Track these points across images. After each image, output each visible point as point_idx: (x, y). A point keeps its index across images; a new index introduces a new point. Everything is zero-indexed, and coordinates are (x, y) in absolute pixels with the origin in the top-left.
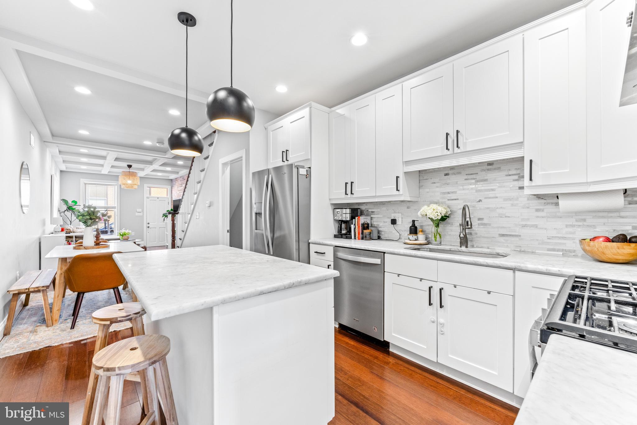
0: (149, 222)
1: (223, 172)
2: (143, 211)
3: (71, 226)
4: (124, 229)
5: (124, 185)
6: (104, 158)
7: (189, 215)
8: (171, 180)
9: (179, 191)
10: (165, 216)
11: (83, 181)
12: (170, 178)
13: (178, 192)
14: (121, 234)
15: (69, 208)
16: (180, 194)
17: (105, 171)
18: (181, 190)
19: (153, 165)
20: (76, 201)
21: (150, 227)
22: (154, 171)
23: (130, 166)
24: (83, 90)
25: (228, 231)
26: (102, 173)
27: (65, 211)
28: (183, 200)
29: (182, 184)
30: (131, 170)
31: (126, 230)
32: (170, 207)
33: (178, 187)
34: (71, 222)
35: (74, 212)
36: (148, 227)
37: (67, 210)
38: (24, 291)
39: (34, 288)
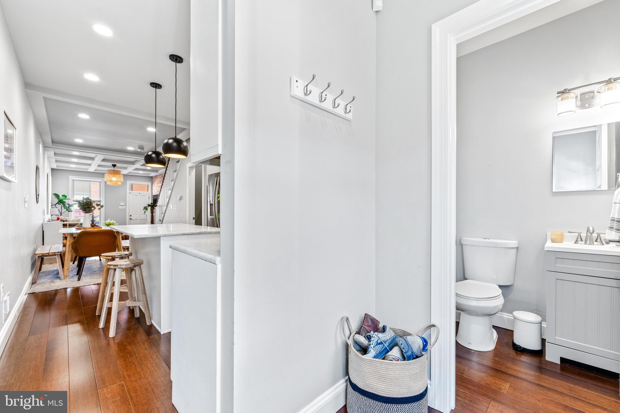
0: (131, 215)
1: (190, 174)
2: (126, 205)
3: (61, 216)
4: (109, 219)
5: (109, 182)
6: (93, 159)
7: (165, 207)
8: (152, 177)
10: (146, 208)
11: (72, 177)
12: (150, 176)
13: (157, 188)
14: (107, 223)
15: (61, 202)
16: (158, 190)
17: (92, 169)
18: (159, 187)
19: (135, 165)
20: (66, 196)
21: (132, 219)
22: (136, 169)
23: (114, 166)
24: (84, 116)
25: (193, 218)
26: (89, 171)
27: (57, 204)
28: (160, 195)
29: (160, 181)
30: (116, 169)
31: (111, 220)
32: (150, 201)
33: (158, 184)
34: (61, 213)
35: (64, 205)
36: (131, 219)
37: (58, 203)
38: (45, 255)
39: (52, 253)
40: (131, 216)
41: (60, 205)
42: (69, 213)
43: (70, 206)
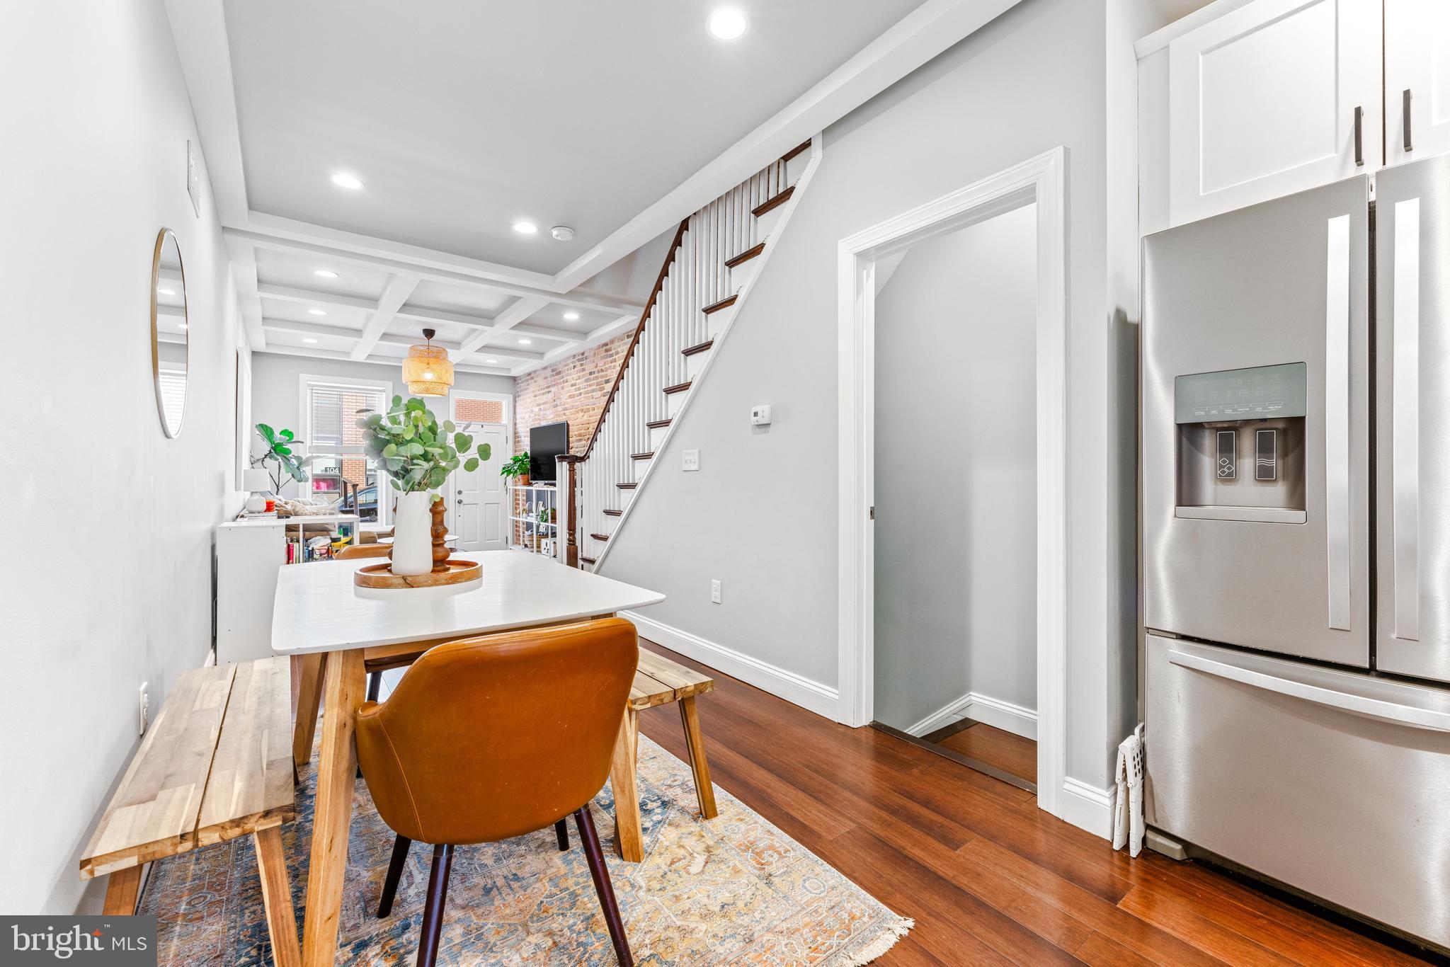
0: (461, 490)
3: (279, 497)
5: (415, 385)
8: (514, 379)
9: (539, 405)
10: (509, 471)
11: (306, 378)
12: (513, 374)
13: (536, 409)
15: (277, 450)
16: (542, 413)
17: (359, 355)
18: (547, 402)
19: (495, 327)
20: (291, 433)
21: (465, 502)
23: (430, 333)
25: (872, 512)
26: (354, 358)
27: (266, 456)
29: (548, 387)
30: (432, 343)
33: (535, 396)
34: (278, 486)
35: (287, 460)
36: (460, 502)
37: (269, 455)
38: (169, 851)
39: (222, 827)
40: (460, 492)
41: (277, 460)
42: (300, 484)
43: (301, 463)
